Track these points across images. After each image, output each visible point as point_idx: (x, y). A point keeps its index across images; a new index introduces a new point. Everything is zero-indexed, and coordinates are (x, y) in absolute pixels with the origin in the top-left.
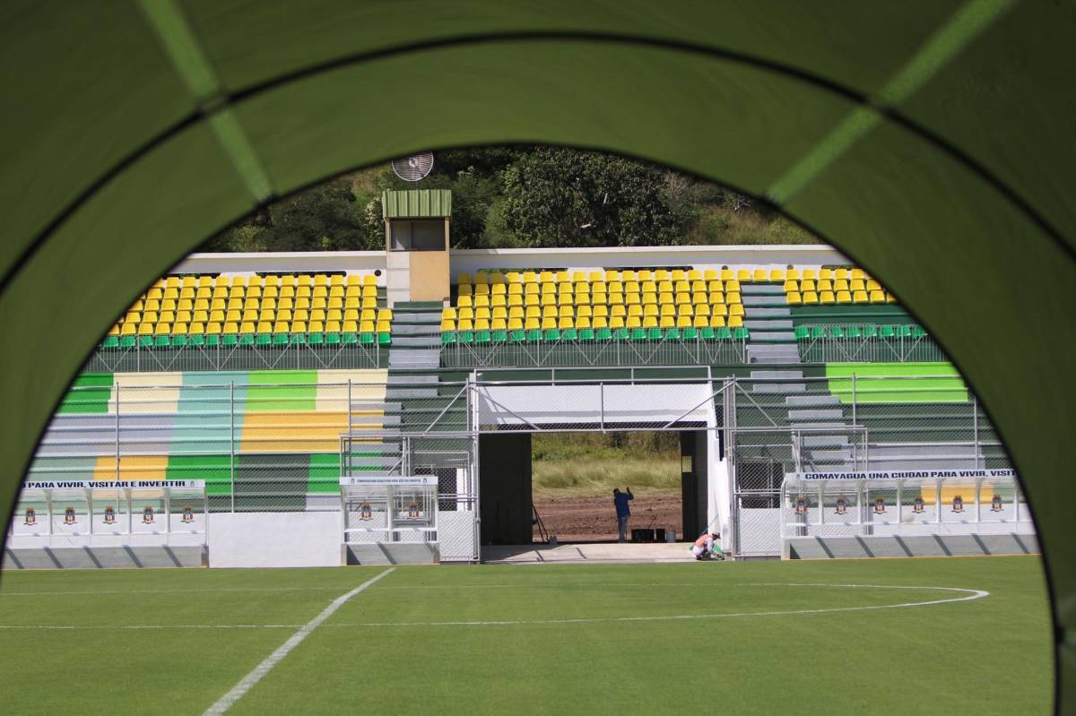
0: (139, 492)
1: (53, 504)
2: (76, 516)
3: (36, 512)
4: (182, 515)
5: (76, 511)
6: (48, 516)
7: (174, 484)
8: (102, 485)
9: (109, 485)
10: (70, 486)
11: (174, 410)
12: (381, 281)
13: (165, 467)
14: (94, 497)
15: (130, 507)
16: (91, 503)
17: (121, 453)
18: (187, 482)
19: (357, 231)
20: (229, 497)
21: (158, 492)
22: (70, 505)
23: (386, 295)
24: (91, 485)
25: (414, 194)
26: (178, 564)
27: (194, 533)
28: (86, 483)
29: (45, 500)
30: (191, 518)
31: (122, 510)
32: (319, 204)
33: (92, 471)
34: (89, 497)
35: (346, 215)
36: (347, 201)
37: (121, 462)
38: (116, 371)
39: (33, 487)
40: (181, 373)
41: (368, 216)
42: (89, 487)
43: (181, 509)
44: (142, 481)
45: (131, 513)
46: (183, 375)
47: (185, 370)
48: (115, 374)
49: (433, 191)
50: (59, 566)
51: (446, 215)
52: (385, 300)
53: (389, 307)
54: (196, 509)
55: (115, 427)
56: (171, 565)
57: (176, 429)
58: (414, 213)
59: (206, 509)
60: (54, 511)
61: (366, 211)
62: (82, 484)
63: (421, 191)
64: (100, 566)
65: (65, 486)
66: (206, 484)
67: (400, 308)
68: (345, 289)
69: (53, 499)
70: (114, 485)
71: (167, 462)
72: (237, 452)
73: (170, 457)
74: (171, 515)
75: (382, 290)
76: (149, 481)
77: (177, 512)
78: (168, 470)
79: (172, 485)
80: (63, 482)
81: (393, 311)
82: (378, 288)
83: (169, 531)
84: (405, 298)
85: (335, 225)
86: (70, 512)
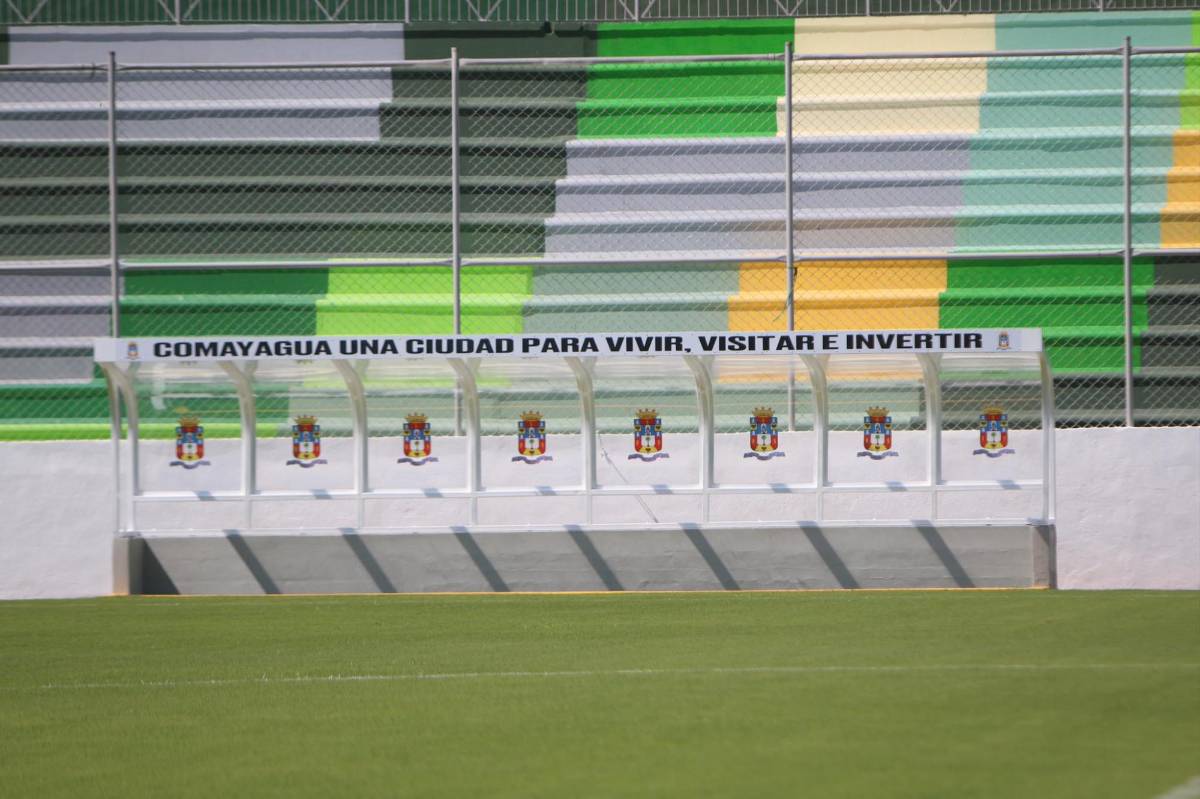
0: (851, 367)
1: (601, 404)
2: (666, 437)
3: (550, 424)
4: (976, 434)
5: (666, 421)
6: (585, 437)
7: (950, 341)
8: (739, 344)
9: (759, 343)
10: (644, 348)
11: (968, 128)
13: (935, 292)
14: (718, 383)
15: (824, 411)
16: (709, 399)
17: (799, 253)
18: (989, 335)
20: (1118, 382)
21: (906, 366)
22: (648, 405)
24: (707, 347)
26: (962, 579)
27: (1009, 486)
28: (691, 340)
29: (572, 388)
30: (1004, 441)
31: (801, 419)
33: (724, 307)
34: (705, 379)
37: (799, 280)
38: (802, 13)
39: (534, 351)
40: (990, 18)
42: (697, 348)
43: (974, 416)
44: (855, 332)
45: (828, 427)
46: (998, 26)
47: (1005, 10)
48: (799, 23)
50: (610, 580)
54: (1022, 416)
55: (783, 176)
56: (943, 585)
57: (973, 182)
59: (1046, 416)
60: (601, 423)
62: (679, 340)
64: (729, 583)
65: (630, 348)
66: (1048, 342)
69: (598, 385)
70: (774, 343)
71: (944, 278)
72: (1140, 248)
73: (953, 263)
74: (945, 434)
76: (876, 331)
77: (963, 426)
78: (943, 302)
79: (943, 344)
80: (626, 335)
83: (939, 480)
86: (648, 425)
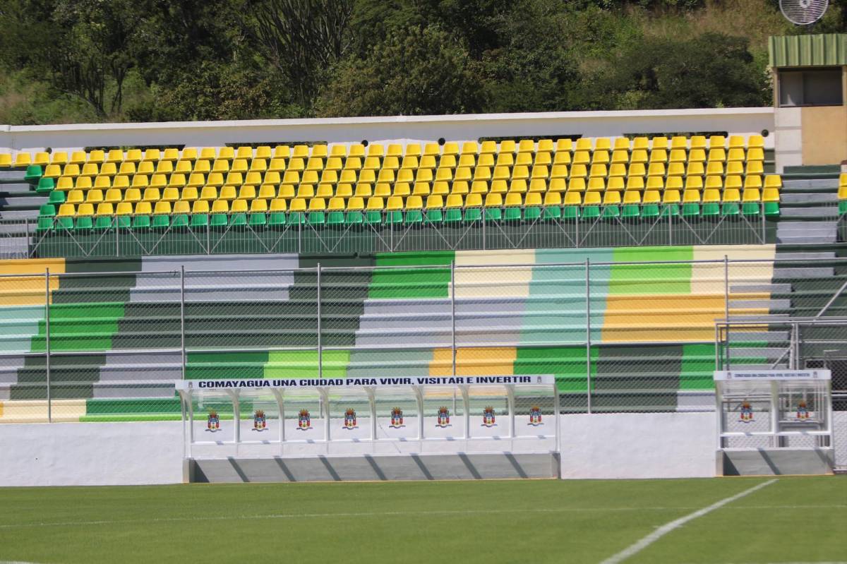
0: (478, 390)
1: (378, 406)
2: (404, 418)
3: (358, 413)
4: (528, 417)
5: (404, 412)
6: (372, 418)
7: (518, 379)
8: (433, 381)
9: (441, 381)
10: (395, 383)
11: (524, 294)
12: (768, 142)
13: (512, 360)
14: (426, 396)
15: (467, 408)
16: (421, 403)
17: (458, 345)
18: (534, 377)
19: (754, 95)
20: (585, 396)
21: (500, 390)
22: (397, 406)
23: (773, 158)
24: (420, 382)
25: (806, 39)
26: (523, 475)
27: (542, 438)
28: (414, 380)
29: (367, 399)
30: (540, 420)
31: (458, 411)
32: (711, 65)
33: (427, 366)
34: (420, 396)
35: (741, 77)
36: (743, 61)
37: (457, 355)
38: (458, 249)
39: (351, 384)
40: (533, 251)
41: (768, 79)
42: (417, 383)
43: (528, 410)
44: (480, 376)
45: (469, 414)
46: (536, 254)
47: (539, 247)
48: (457, 252)
49: (829, 36)
50: (382, 477)
51: (843, 64)
52: (773, 164)
53: (777, 172)
54: (547, 409)
55: (450, 314)
56: (515, 477)
57: (527, 316)
58: (807, 62)
59: (556, 409)
60: (378, 413)
61: (765, 73)
62: (409, 380)
63: (813, 36)
64: (430, 477)
65: (389, 383)
66: (557, 380)
67: (791, 173)
68: (726, 151)
69: (376, 398)
70: (447, 381)
71: (515, 355)
72: (594, 342)
73: (519, 348)
74: (516, 417)
75: (769, 153)
76: (488, 376)
77: (523, 414)
78: (515, 364)
79: (515, 381)
80: (388, 378)
81: (783, 178)
82: (765, 151)
83: (514, 435)
84: (797, 161)
85: (729, 88)
86: (397, 414)
